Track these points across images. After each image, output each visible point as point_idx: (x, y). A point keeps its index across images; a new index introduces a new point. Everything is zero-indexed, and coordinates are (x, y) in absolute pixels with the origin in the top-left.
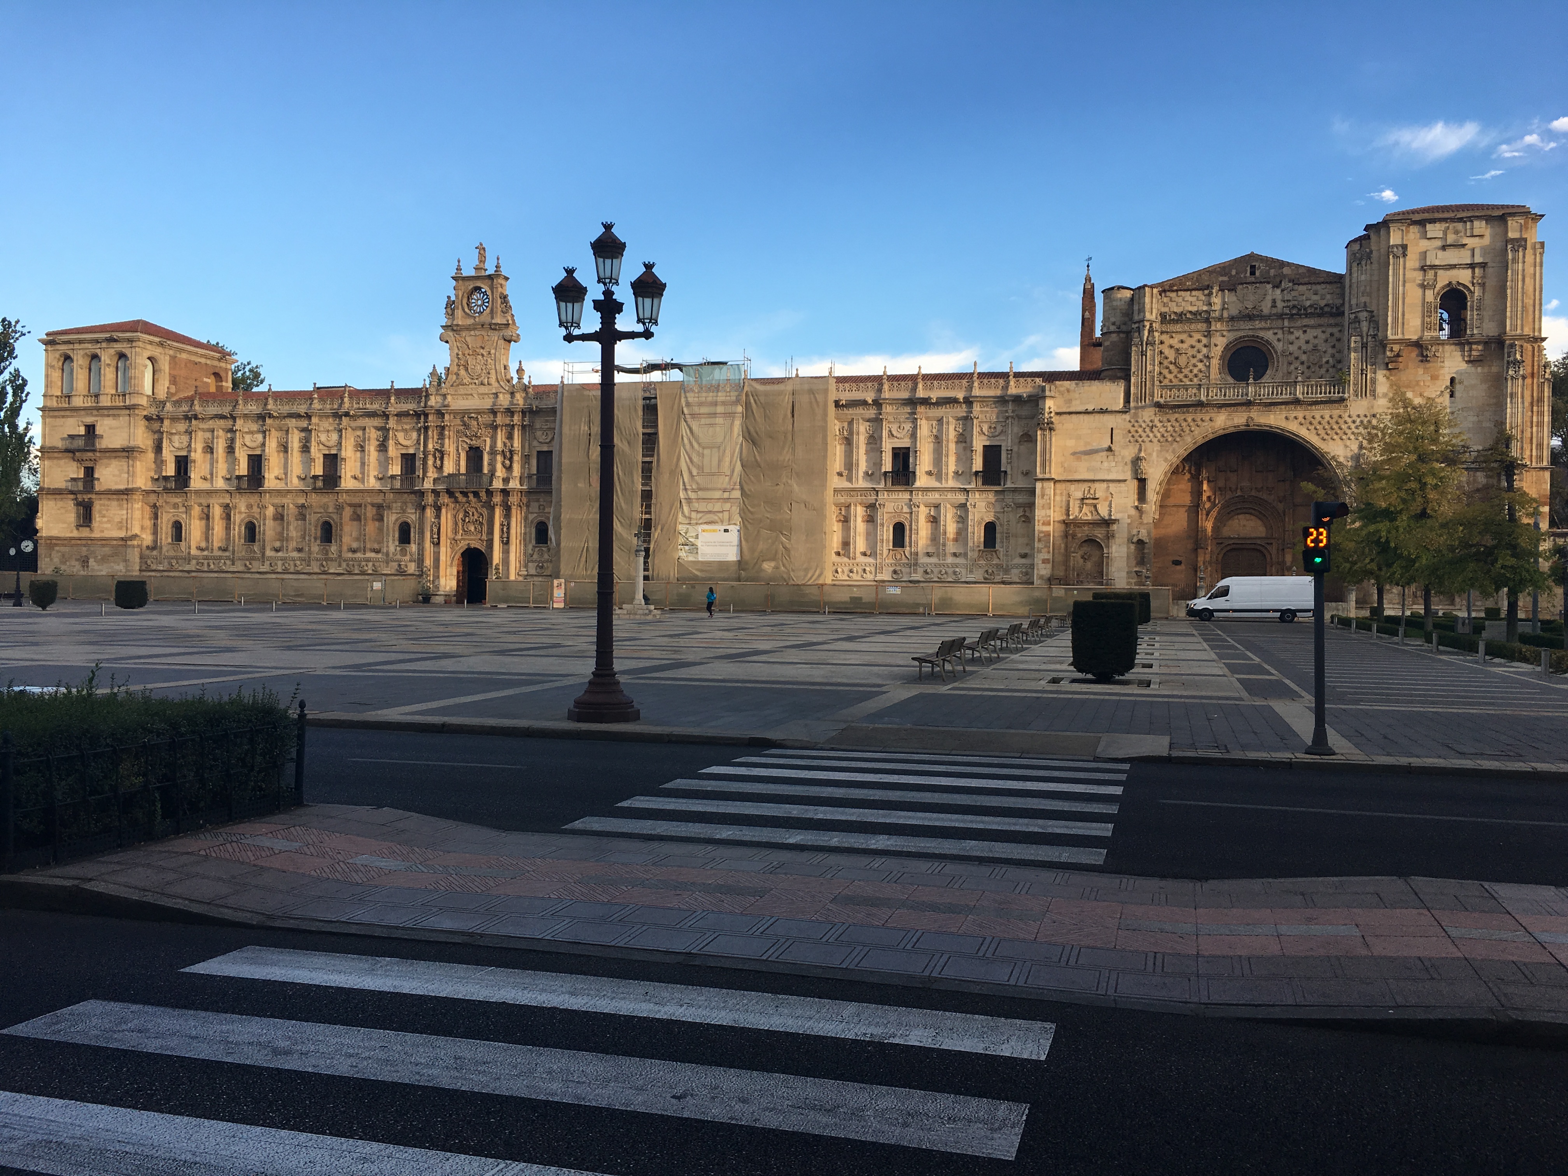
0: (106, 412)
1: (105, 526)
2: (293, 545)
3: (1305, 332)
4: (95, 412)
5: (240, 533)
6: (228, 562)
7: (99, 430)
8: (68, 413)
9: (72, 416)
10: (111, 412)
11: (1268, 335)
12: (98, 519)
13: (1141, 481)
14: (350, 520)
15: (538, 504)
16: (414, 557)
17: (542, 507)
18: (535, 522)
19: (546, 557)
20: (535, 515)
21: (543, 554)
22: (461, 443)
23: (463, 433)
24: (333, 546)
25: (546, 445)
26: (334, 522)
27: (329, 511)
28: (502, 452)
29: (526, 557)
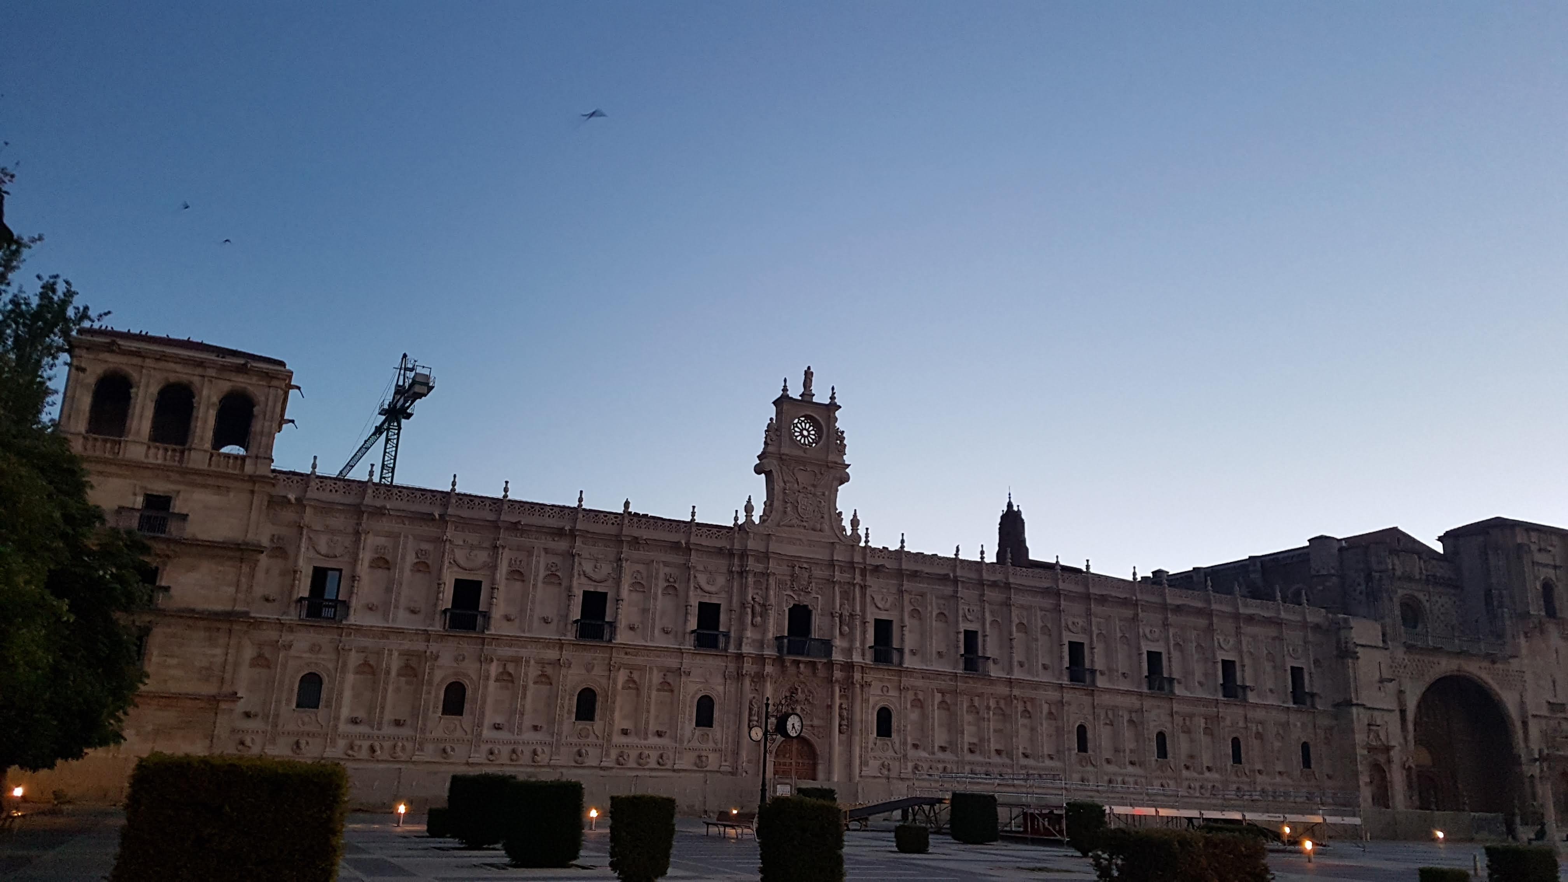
0: (199, 479)
1: (172, 672)
2: (528, 722)
3: (1441, 597)
4: (175, 476)
5: (437, 697)
6: (409, 746)
7: (178, 506)
8: (113, 469)
9: (118, 476)
10: (211, 481)
11: (1420, 596)
12: (154, 659)
13: (1403, 712)
14: (623, 688)
15: (881, 685)
16: (719, 746)
17: (885, 689)
18: (877, 709)
19: (891, 753)
20: (878, 698)
21: (887, 750)
22: (785, 597)
23: (788, 586)
24: (598, 725)
25: (885, 612)
26: (598, 690)
27: (593, 673)
28: (841, 615)
29: (868, 752)
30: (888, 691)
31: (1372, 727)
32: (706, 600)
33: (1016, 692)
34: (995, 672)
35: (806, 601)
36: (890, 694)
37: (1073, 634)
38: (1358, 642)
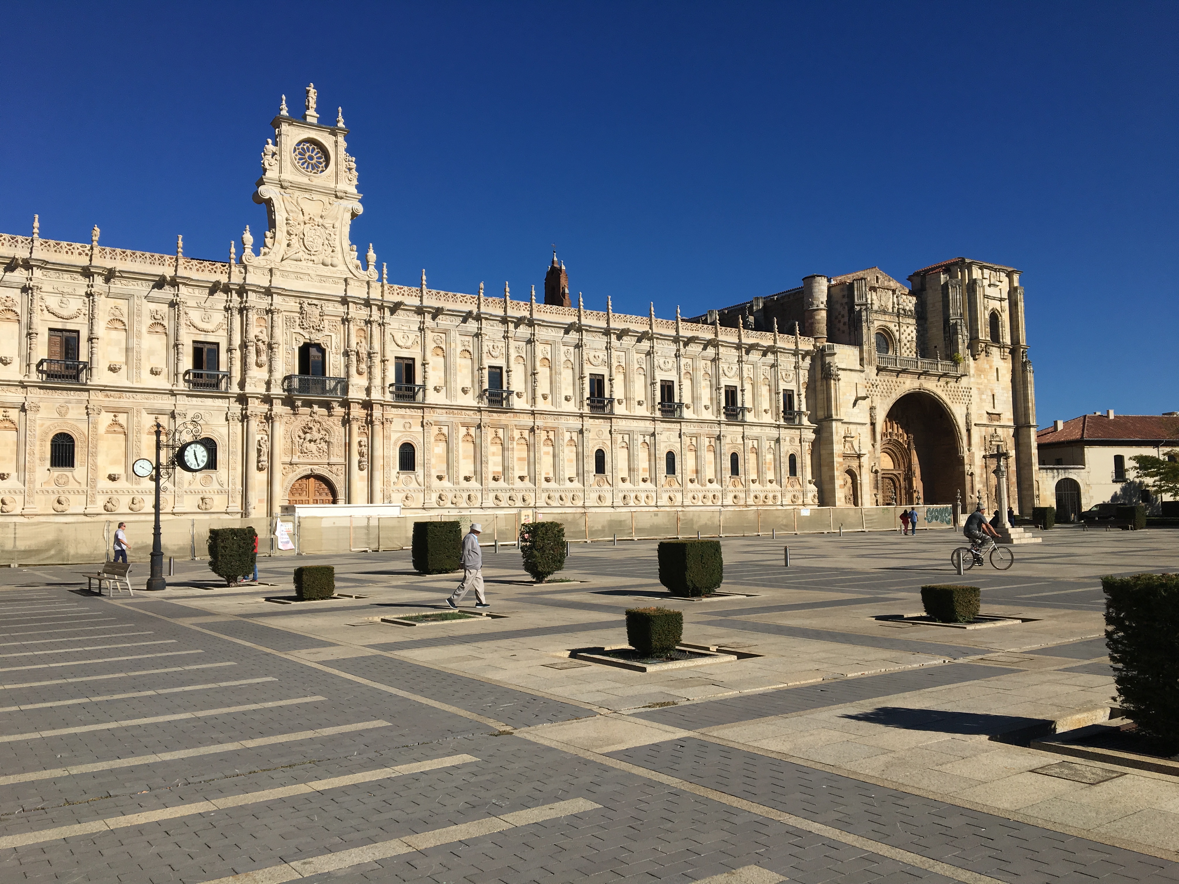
3: (908, 327)
11: (892, 326)
13: (873, 424)
14: (108, 432)
15: (403, 421)
16: (226, 486)
17: (408, 425)
18: (400, 444)
19: (414, 485)
20: (400, 434)
21: (411, 483)
22: (294, 335)
23: (297, 323)
24: (79, 470)
25: (406, 350)
26: (75, 435)
27: (68, 416)
28: (358, 353)
29: (390, 486)
30: (410, 427)
31: (847, 439)
32: (202, 338)
33: (540, 422)
34: (518, 403)
35: (317, 338)
36: (413, 429)
37: (592, 367)
38: (839, 367)
